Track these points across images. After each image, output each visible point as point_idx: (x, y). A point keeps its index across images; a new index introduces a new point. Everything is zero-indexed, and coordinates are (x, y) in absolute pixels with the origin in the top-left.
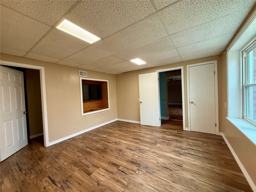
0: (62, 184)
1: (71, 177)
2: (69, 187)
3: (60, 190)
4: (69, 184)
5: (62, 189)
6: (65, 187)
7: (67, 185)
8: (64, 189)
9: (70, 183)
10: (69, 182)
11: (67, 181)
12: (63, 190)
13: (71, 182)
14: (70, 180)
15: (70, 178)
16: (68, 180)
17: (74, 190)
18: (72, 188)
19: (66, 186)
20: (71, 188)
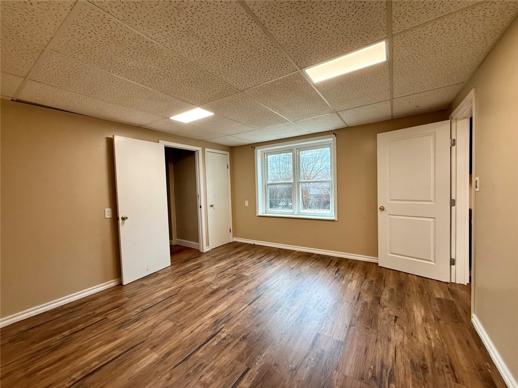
0: (387, 383)
1: (363, 374)
2: (383, 365)
3: (397, 379)
4: (378, 369)
5: (394, 374)
6: (387, 371)
7: (382, 373)
8: (391, 371)
9: (374, 367)
10: (373, 371)
11: (374, 377)
12: (394, 372)
13: (372, 367)
14: (370, 373)
15: (365, 374)
16: (372, 376)
17: (380, 353)
18: (380, 359)
19: (384, 371)
20: (382, 360)
